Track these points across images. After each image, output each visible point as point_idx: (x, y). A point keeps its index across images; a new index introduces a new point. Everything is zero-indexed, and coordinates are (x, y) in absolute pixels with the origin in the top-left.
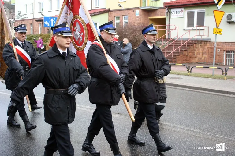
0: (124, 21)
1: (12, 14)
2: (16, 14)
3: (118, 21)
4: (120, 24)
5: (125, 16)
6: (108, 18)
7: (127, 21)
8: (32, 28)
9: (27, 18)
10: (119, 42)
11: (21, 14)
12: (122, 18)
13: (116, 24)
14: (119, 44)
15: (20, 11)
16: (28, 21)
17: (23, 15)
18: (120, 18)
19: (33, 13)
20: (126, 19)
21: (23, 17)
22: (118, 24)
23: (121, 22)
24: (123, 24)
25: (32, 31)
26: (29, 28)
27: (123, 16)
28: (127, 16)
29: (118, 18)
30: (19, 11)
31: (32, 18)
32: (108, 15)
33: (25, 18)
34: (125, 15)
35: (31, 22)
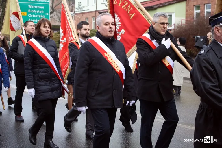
0: (206, 11)
1: (71, 5)
2: (77, 5)
3: (199, 11)
4: (201, 15)
5: (207, 5)
6: (186, 8)
7: (209, 10)
8: (94, 21)
9: (89, 10)
10: (201, 38)
11: (81, 6)
12: (203, 7)
13: (196, 14)
14: (202, 40)
15: (81, 2)
16: (90, 14)
17: (84, 7)
18: (201, 7)
19: (96, 4)
20: (209, 9)
21: (84, 9)
22: (198, 14)
23: (203, 11)
24: (204, 14)
25: (95, 26)
26: (91, 21)
27: (204, 4)
28: (210, 5)
29: (198, 8)
30: (79, 2)
31: (95, 10)
32: (186, 4)
33: (87, 10)
34: (207, 3)
35: (93, 14)
